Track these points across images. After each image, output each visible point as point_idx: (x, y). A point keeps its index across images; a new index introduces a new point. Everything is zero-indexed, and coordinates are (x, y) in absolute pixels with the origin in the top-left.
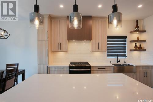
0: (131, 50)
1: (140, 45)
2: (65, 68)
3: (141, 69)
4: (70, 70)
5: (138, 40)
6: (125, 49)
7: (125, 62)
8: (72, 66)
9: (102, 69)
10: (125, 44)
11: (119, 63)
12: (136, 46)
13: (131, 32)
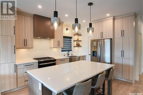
0: (74, 47)
1: (79, 43)
2: (35, 64)
3: (82, 58)
4: (41, 64)
5: (78, 40)
6: (71, 46)
7: (72, 55)
8: (41, 61)
9: (62, 61)
10: (71, 42)
11: (69, 56)
12: (77, 44)
13: (74, 35)
